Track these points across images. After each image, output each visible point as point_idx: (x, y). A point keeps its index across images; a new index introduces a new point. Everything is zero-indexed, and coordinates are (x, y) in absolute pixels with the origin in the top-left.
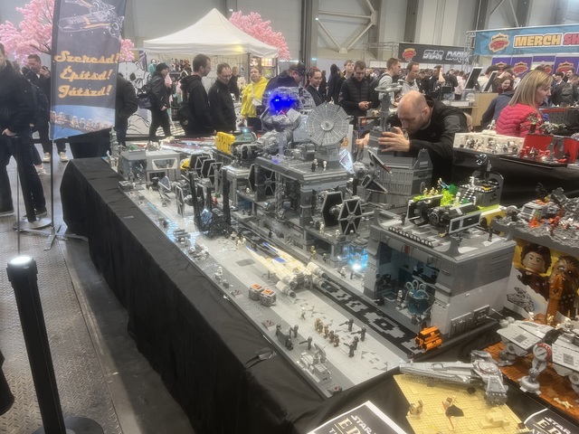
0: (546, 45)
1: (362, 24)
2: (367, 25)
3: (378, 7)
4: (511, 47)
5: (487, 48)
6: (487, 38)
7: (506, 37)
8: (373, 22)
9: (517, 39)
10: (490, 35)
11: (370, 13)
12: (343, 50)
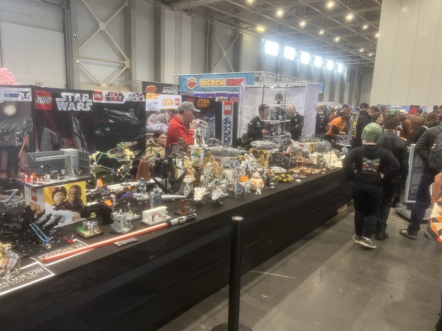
0: (217, 86)
1: (119, 67)
2: (123, 68)
3: (129, 56)
4: (198, 86)
5: (186, 86)
6: (185, 80)
7: (195, 80)
8: (127, 66)
9: (201, 81)
10: (186, 78)
11: (124, 60)
12: (104, 85)
